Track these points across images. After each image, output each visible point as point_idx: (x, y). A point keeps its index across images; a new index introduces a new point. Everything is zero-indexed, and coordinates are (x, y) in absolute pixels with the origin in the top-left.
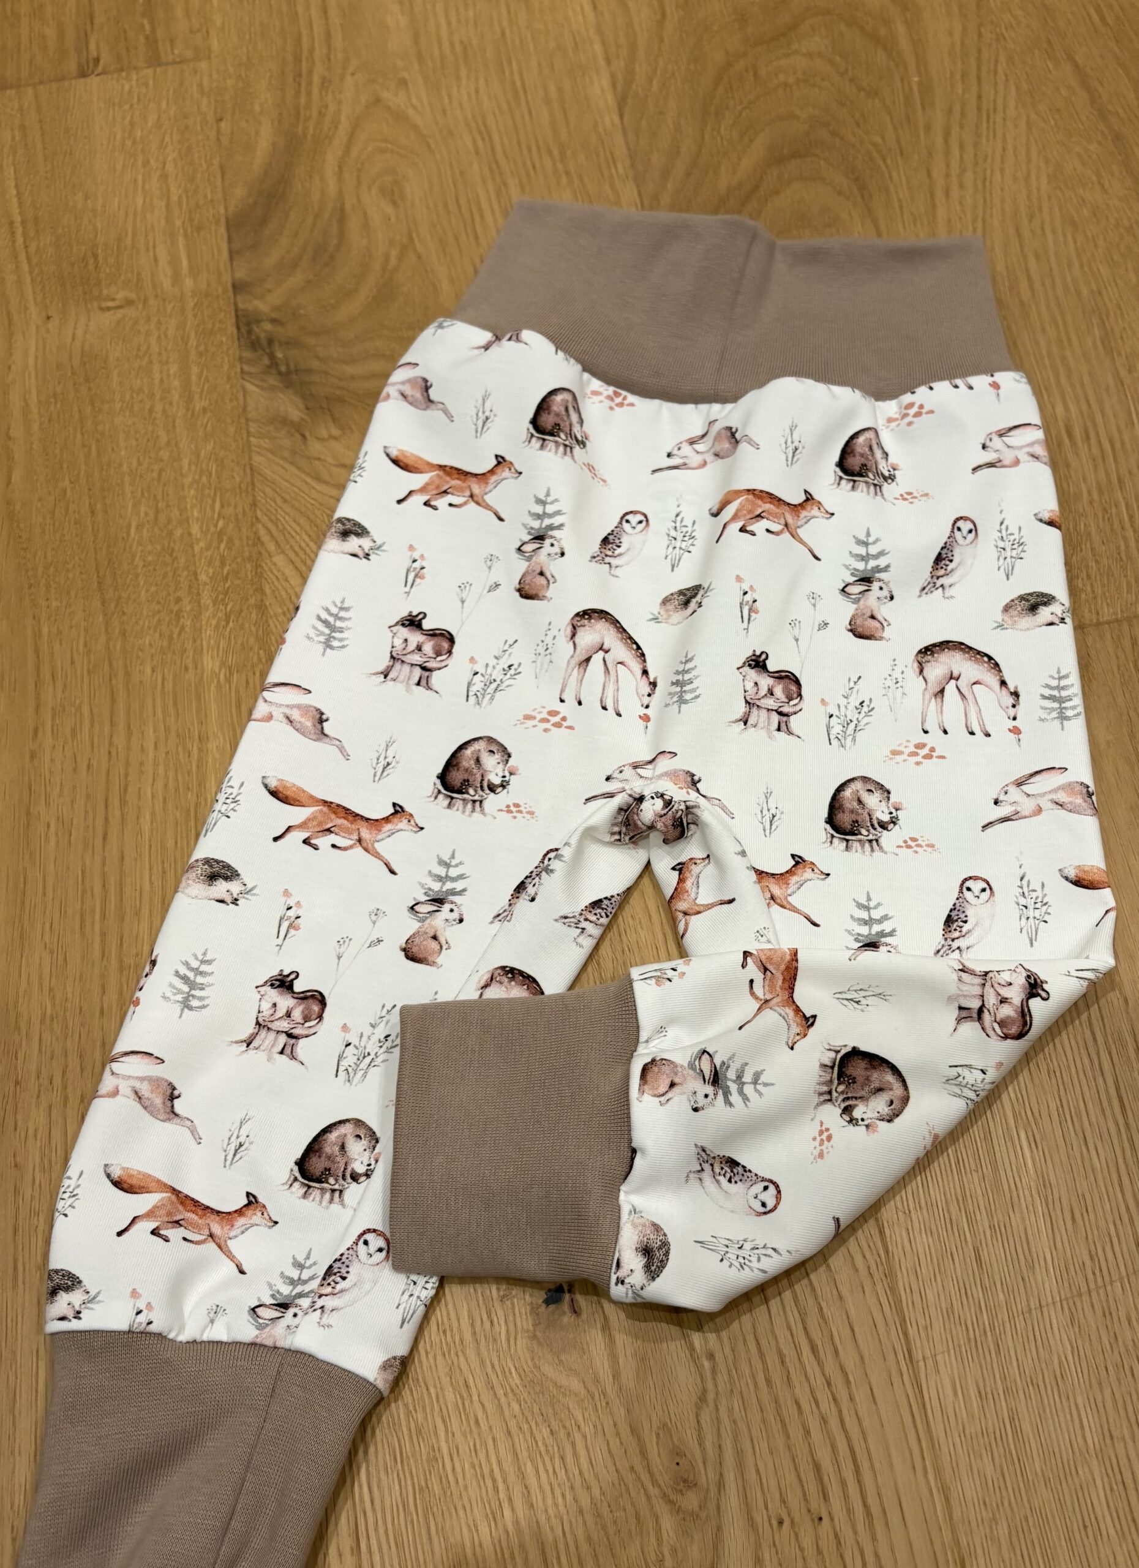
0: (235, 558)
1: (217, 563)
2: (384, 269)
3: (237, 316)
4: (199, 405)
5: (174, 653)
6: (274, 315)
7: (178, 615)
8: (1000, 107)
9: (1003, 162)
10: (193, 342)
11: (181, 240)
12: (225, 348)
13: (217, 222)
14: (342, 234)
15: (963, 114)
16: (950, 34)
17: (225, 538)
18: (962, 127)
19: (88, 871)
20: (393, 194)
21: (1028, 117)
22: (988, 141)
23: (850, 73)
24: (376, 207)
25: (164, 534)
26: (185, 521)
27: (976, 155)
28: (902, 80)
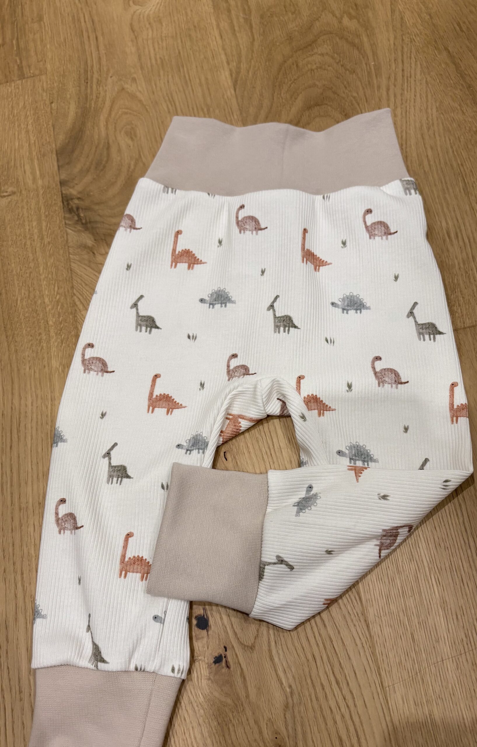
0: (65, 313)
1: (57, 316)
2: (128, 171)
3: (62, 197)
4: (46, 240)
5: (39, 359)
6: (79, 196)
7: (40, 341)
8: (413, 75)
9: (415, 102)
10: (43, 210)
11: (36, 162)
12: (57, 212)
13: (52, 152)
14: (108, 155)
15: (395, 79)
16: (389, 40)
17: (60, 304)
18: (395, 86)
19: (4, 464)
20: (132, 134)
21: (426, 79)
22: (407, 92)
23: (342, 63)
24: (124, 141)
25: (33, 303)
26: (42, 296)
27: (402, 99)
28: (366, 64)
